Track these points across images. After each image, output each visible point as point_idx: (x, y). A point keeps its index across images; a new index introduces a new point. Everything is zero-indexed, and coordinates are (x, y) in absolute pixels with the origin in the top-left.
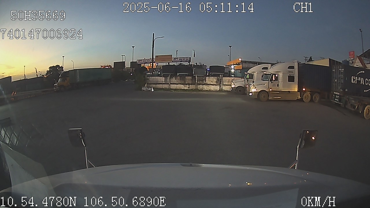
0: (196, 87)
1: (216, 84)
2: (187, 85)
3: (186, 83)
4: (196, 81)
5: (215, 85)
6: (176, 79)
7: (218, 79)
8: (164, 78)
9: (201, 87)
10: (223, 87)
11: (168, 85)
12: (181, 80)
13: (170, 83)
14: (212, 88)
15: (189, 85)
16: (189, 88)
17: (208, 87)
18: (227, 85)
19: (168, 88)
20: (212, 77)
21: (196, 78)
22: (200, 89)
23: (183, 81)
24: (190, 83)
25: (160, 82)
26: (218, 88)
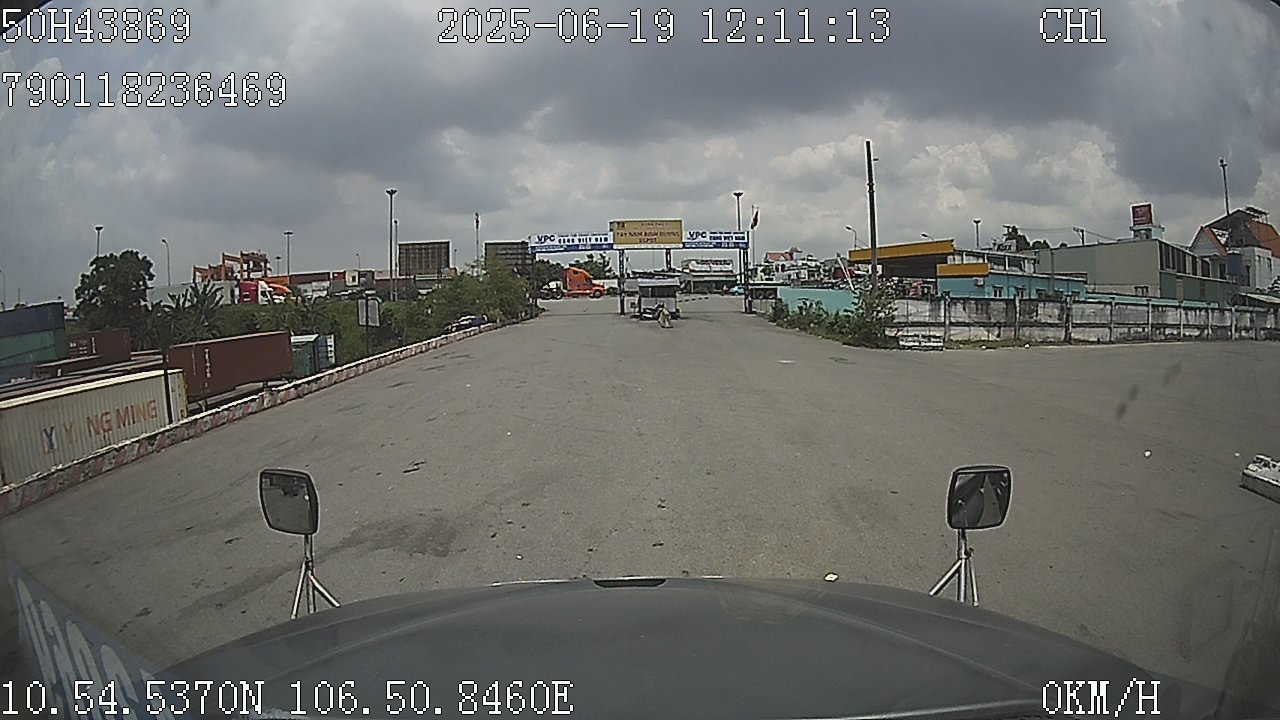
0: (1017, 332)
1: (1058, 322)
2: (994, 325)
3: (993, 320)
4: (1017, 315)
5: (1056, 325)
6: (964, 309)
7: (1062, 309)
8: (929, 305)
9: (1027, 334)
10: (1073, 329)
12: (980, 311)
13: (947, 322)
14: (1051, 333)
15: (999, 328)
16: (998, 336)
17: (1042, 333)
18: (1080, 325)
20: (1051, 304)
21: (1017, 304)
23: (985, 316)
24: (1003, 321)
26: (1062, 333)
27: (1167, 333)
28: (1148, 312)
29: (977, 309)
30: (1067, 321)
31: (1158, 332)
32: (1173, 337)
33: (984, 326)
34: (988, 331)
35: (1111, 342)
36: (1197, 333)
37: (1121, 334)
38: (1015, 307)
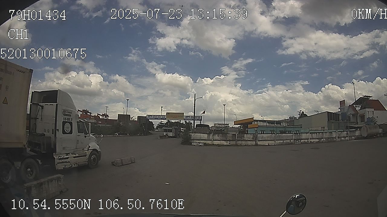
0: (236, 143)
2: (228, 141)
3: (228, 139)
4: (236, 138)
5: (252, 141)
6: (218, 136)
8: (207, 135)
10: (258, 142)
11: (211, 141)
13: (212, 140)
14: (249, 143)
15: (230, 141)
16: (230, 143)
17: (246, 143)
18: (261, 141)
19: (210, 144)
20: (249, 135)
21: (236, 135)
22: (239, 144)
23: (225, 138)
24: (231, 139)
25: (203, 139)
26: (254, 143)
27: (302, 142)
28: (293, 135)
29: (222, 136)
30: (256, 139)
31: (297, 141)
32: (305, 143)
33: (225, 141)
34: (227, 143)
35: (275, 145)
36: (317, 140)
37: (279, 143)
38: (236, 136)
